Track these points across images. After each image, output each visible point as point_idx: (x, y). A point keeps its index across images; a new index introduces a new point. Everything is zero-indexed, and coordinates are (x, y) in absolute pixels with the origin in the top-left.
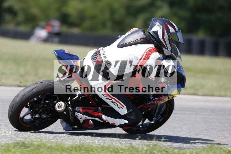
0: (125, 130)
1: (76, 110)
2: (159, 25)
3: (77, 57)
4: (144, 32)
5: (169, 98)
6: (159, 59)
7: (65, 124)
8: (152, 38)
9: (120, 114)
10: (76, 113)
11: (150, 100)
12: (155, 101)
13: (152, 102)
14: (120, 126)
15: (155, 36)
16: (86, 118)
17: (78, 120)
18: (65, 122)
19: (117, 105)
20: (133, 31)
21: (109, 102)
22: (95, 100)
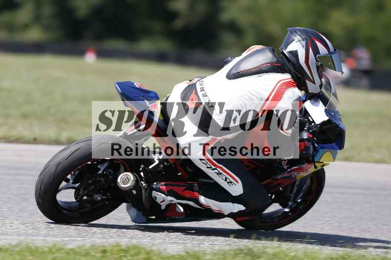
0: (239, 223)
1: (154, 186)
2: (299, 41)
3: (155, 94)
4: (273, 51)
5: (316, 167)
6: (299, 99)
7: (134, 211)
8: (287, 64)
9: (232, 195)
10: (154, 192)
11: (284, 170)
12: (291, 171)
13: (286, 175)
14: (232, 215)
15: (293, 59)
16: (171, 201)
17: (158, 204)
18: (135, 208)
19: (226, 178)
20: (253, 50)
21: (211, 173)
22: (186, 171)
